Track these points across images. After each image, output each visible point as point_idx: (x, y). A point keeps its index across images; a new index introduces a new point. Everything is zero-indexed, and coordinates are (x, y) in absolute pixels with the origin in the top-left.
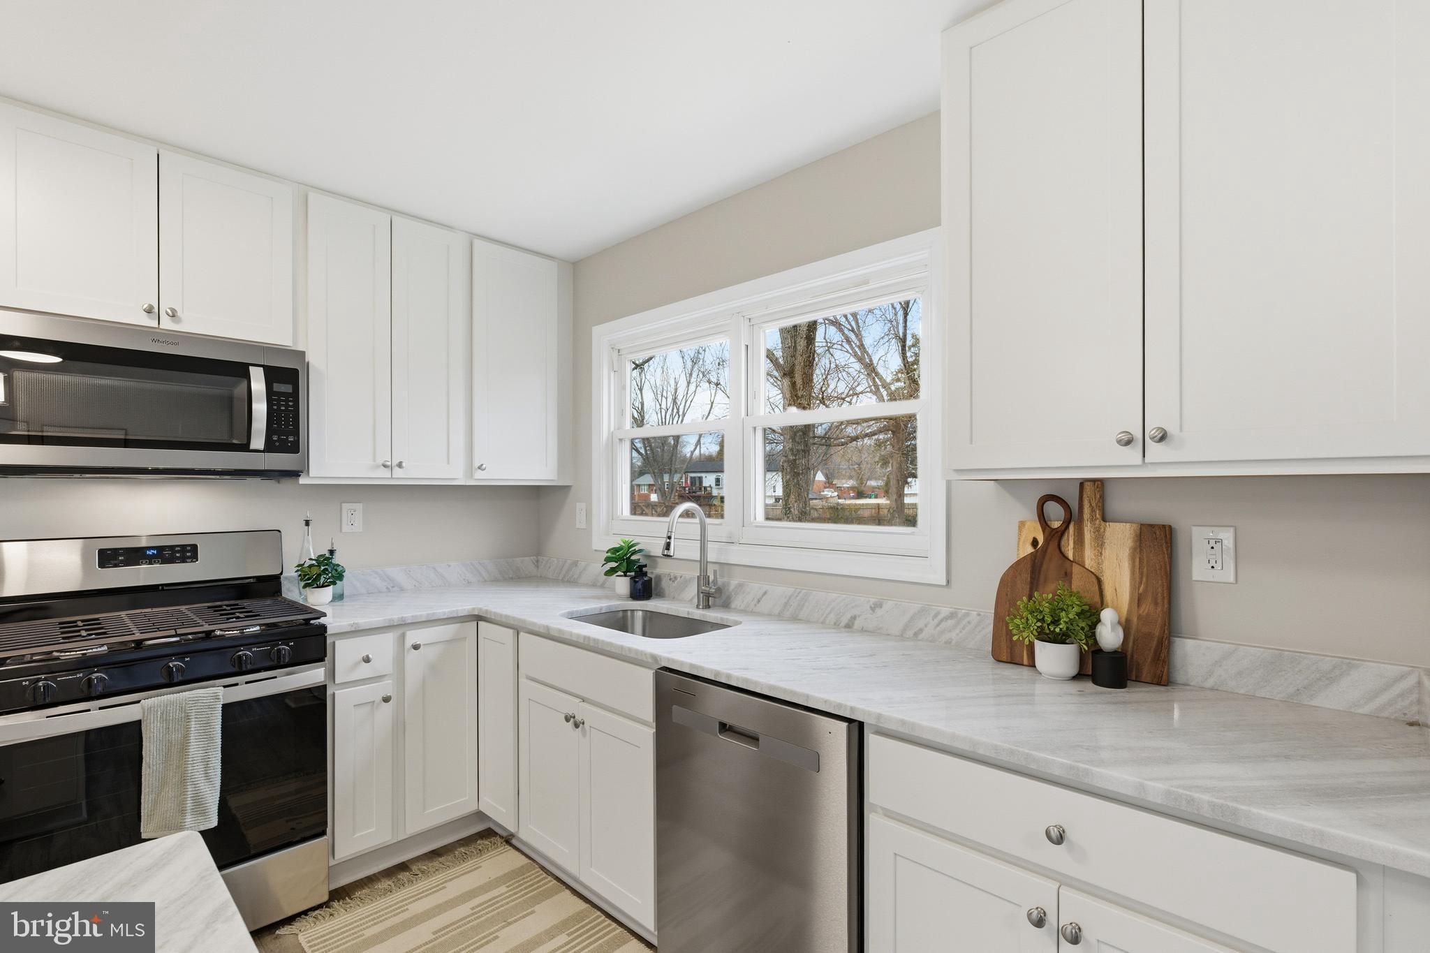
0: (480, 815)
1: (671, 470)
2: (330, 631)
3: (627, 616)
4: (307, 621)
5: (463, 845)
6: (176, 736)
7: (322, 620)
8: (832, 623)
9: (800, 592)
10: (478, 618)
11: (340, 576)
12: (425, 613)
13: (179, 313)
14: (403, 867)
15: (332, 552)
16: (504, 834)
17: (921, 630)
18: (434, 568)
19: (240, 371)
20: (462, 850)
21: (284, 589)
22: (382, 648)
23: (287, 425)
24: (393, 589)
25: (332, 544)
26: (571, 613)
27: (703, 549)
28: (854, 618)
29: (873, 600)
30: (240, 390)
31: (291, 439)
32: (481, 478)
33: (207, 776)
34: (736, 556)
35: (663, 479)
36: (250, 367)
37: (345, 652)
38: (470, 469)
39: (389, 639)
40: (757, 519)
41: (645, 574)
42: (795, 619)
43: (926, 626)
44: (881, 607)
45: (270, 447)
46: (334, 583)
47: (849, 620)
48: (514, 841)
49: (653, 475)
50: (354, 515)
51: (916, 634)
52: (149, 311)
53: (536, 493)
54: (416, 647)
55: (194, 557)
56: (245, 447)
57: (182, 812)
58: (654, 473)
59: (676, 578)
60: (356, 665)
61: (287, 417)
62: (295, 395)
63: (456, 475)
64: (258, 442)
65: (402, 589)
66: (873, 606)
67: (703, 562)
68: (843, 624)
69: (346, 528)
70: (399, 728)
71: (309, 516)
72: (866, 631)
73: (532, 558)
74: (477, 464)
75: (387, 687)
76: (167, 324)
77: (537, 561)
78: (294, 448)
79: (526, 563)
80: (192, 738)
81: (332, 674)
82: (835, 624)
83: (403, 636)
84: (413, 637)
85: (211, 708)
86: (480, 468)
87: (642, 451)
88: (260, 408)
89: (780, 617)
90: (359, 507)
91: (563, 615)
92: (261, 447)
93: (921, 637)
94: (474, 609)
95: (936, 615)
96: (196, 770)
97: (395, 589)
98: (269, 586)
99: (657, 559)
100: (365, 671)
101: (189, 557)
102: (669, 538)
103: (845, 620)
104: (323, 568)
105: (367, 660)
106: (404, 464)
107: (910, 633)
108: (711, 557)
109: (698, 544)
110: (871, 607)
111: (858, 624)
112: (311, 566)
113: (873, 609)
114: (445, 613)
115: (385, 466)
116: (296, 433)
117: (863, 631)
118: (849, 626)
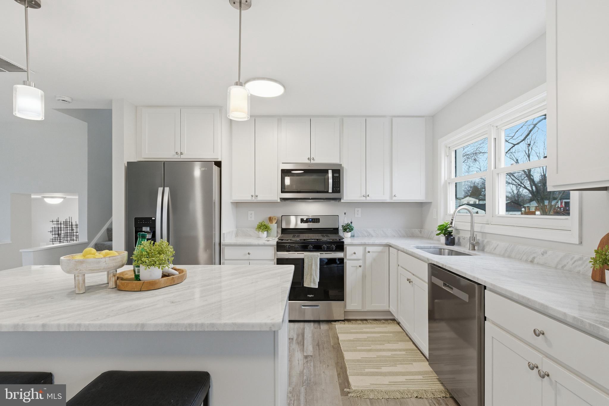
0: (389, 312)
1: (550, 198)
2: (345, 243)
3: (442, 251)
4: (340, 239)
5: (384, 320)
6: (310, 263)
7: (343, 240)
8: (525, 260)
9: (512, 245)
10: (389, 246)
11: (352, 229)
12: (372, 242)
13: (314, 159)
14: (366, 320)
15: (351, 223)
16: (398, 321)
17: (565, 265)
18: (382, 230)
19: (326, 171)
20: (384, 321)
21: (339, 233)
22: (359, 251)
23: (337, 185)
24: (370, 235)
25: (352, 220)
26: (418, 247)
27: (472, 226)
28: (534, 258)
29: (542, 250)
30: (326, 177)
31: (338, 189)
32: (395, 200)
33: (316, 275)
34: (488, 229)
35: (544, 204)
36: (329, 170)
37: (349, 250)
38: (392, 196)
39: (361, 248)
40: (500, 214)
41: (452, 236)
42: (509, 257)
43: (568, 263)
44: (547, 253)
45: (333, 192)
46: (351, 231)
47: (532, 259)
48: (400, 324)
49: (537, 201)
50: (359, 211)
51: (563, 267)
52: (308, 159)
53: (421, 205)
54: (369, 252)
55: (319, 222)
56: (327, 192)
57: (311, 282)
58: (538, 200)
59: (465, 238)
60: (352, 255)
61: (337, 183)
62: (339, 177)
63: (387, 198)
64: (330, 190)
65: (372, 236)
66: (543, 253)
67: (472, 231)
68: (529, 260)
69: (356, 216)
70: (364, 277)
71: (345, 211)
72: (540, 264)
73: (419, 229)
74: (393, 195)
75: (360, 263)
76: (312, 162)
77: (421, 231)
78: (339, 192)
79: (417, 231)
80: (313, 264)
81: (345, 255)
82: (526, 260)
83: (365, 248)
84: (369, 249)
85: (317, 258)
86: (395, 196)
87: (530, 188)
88: (331, 181)
89: (503, 256)
90: (360, 209)
91: (414, 247)
92: (331, 192)
93: (565, 268)
94: (388, 242)
95: (572, 259)
96: (314, 273)
97: (370, 236)
98: (335, 231)
99: (460, 231)
100: (354, 257)
101: (318, 222)
102: (452, 220)
103: (530, 259)
104: (348, 227)
105: (355, 253)
106: (369, 195)
107: (560, 266)
108: (476, 229)
109: (470, 224)
110: (542, 253)
111: (536, 261)
112: (345, 226)
113: (543, 254)
114: (378, 243)
115: (364, 196)
116: (339, 187)
117: (538, 264)
118: (532, 262)
